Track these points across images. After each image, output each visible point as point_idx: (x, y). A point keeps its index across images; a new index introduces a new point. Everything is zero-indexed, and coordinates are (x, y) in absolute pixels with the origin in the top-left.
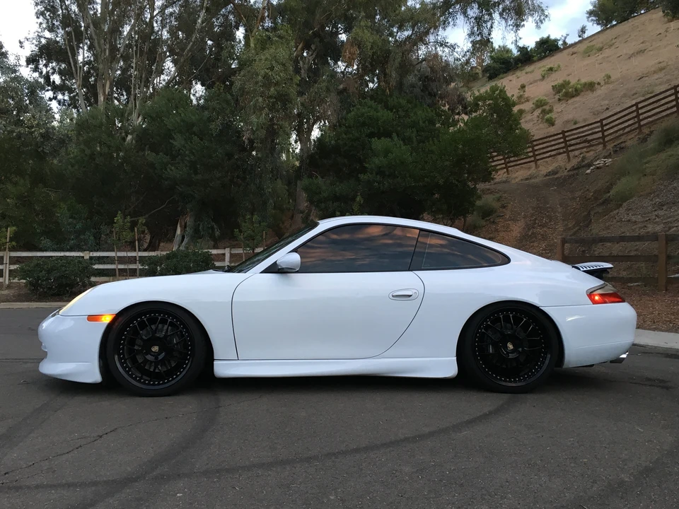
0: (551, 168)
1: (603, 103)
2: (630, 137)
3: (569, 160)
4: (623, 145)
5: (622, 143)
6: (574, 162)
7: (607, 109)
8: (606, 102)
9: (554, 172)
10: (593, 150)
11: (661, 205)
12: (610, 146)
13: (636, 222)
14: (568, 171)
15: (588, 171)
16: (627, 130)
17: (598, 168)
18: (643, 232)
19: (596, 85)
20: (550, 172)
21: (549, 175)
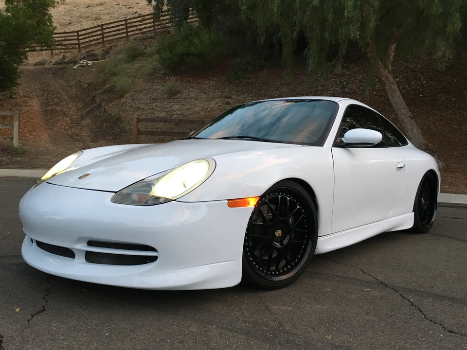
0: (38, 60)
1: (66, 18)
2: (97, 48)
3: (52, 56)
4: (93, 52)
5: (91, 50)
6: (56, 58)
7: (70, 23)
8: (68, 18)
9: (42, 63)
10: (70, 52)
11: (155, 100)
12: (83, 51)
13: (143, 109)
14: (53, 64)
15: (75, 67)
16: (93, 43)
17: (82, 66)
18: (154, 116)
19: (56, 4)
20: (37, 63)
21: (37, 65)
